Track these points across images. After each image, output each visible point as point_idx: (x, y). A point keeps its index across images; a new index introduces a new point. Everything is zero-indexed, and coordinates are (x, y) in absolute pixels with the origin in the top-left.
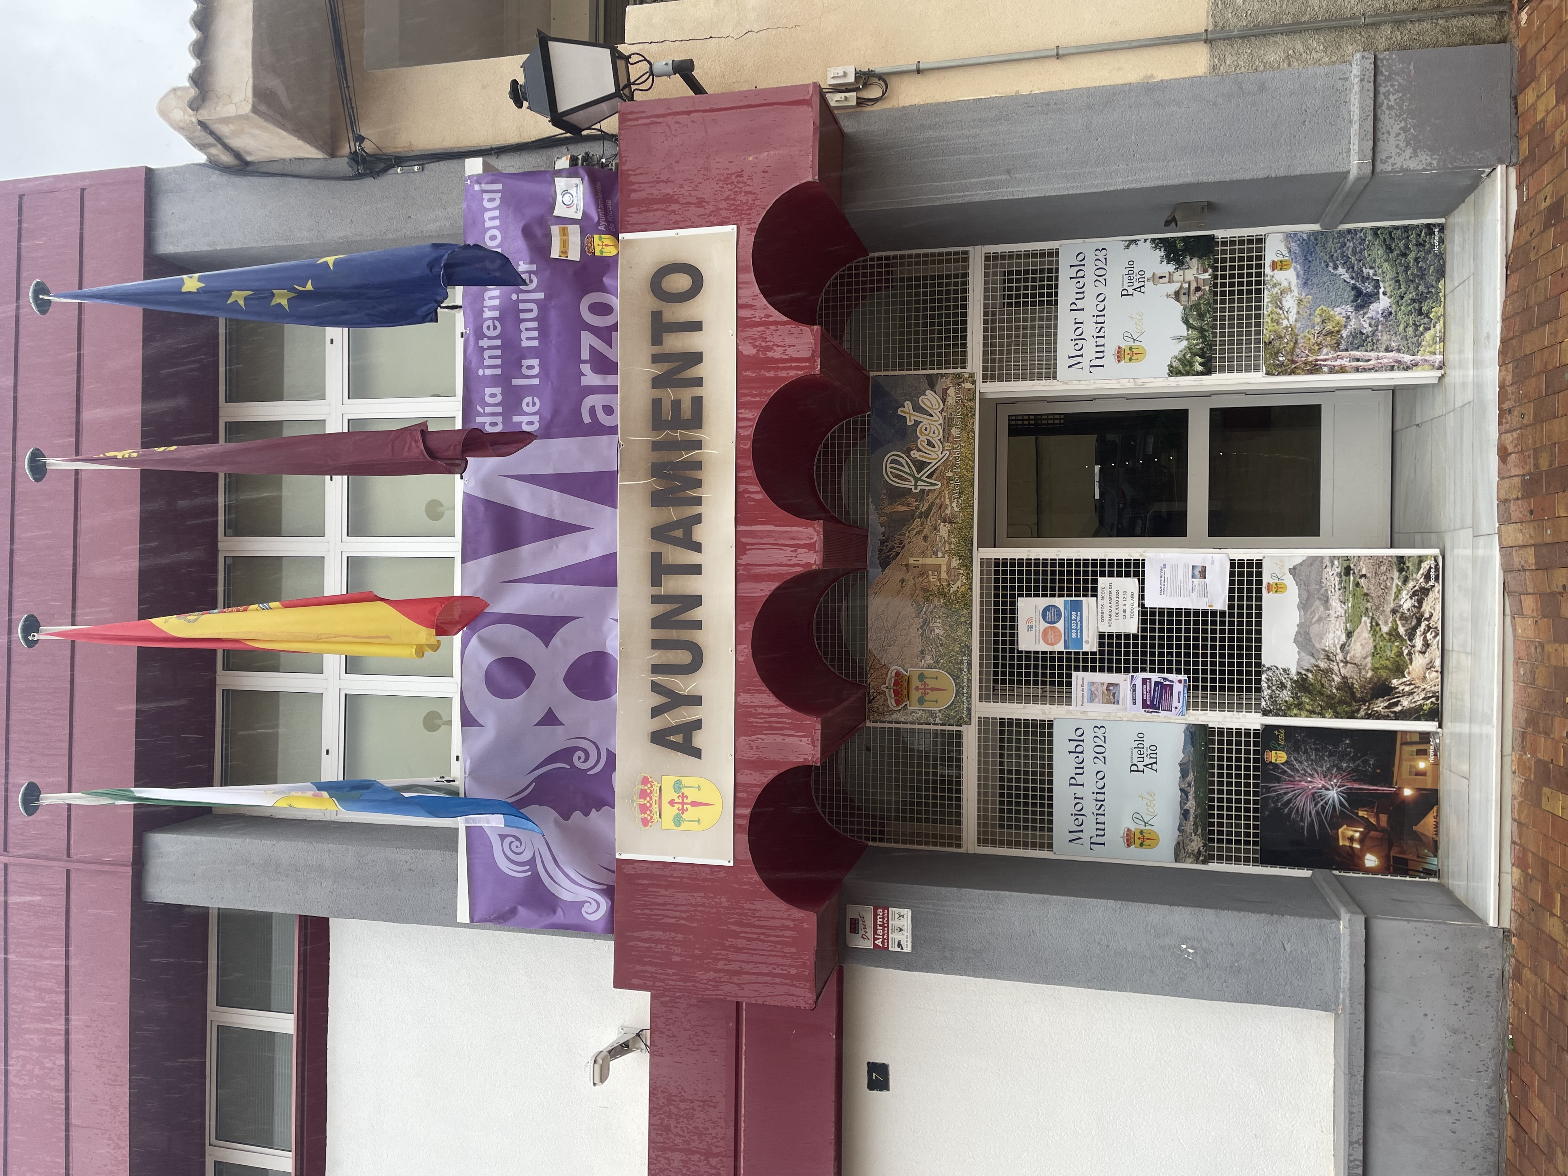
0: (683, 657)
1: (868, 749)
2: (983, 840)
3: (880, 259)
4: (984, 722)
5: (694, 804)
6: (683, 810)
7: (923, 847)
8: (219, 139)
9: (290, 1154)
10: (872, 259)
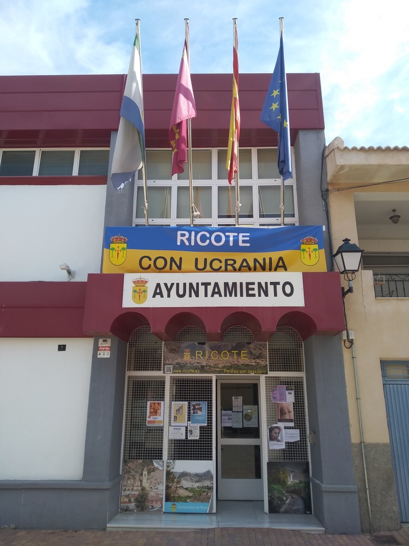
0: (181, 292)
1: (156, 343)
2: (129, 377)
3: (302, 345)
4: (164, 377)
5: (140, 296)
6: (138, 293)
7: (127, 359)
8: (330, 153)
9: (38, 175)
10: (302, 343)
